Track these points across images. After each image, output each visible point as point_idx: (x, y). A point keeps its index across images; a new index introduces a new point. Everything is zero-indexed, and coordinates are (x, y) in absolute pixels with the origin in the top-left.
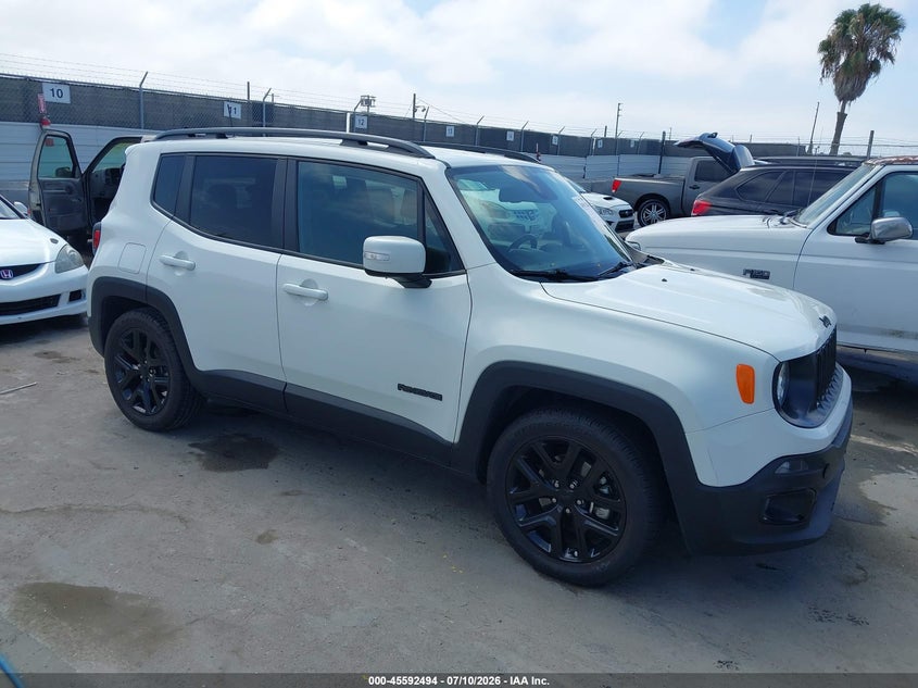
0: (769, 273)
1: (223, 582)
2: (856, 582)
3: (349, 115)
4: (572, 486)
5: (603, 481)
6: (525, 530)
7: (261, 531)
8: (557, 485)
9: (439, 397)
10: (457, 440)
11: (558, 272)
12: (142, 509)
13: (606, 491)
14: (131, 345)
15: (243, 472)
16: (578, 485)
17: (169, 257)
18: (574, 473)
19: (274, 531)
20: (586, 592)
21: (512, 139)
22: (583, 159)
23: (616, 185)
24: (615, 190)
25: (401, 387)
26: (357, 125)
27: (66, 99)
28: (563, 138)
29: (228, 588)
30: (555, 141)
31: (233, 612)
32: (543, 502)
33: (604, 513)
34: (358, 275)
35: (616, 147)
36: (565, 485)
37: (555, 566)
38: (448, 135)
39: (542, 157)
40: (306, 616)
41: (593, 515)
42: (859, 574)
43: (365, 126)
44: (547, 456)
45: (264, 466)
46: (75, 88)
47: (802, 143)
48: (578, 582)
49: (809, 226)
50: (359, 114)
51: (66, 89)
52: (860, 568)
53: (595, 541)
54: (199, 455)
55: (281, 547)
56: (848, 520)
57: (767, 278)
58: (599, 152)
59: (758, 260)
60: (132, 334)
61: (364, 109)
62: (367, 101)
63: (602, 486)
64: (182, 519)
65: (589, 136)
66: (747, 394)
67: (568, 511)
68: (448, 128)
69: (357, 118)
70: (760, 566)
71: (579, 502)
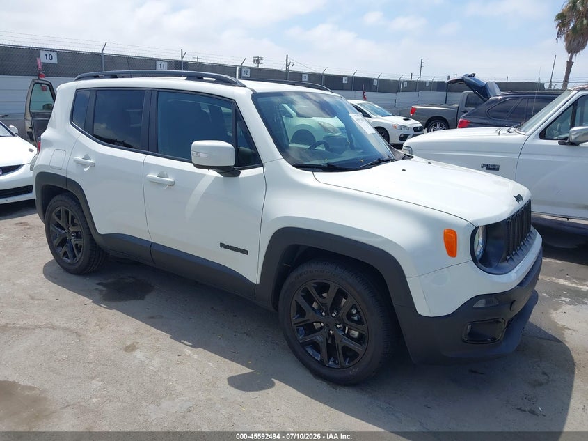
0: (499, 166)
1: (93, 379)
2: (540, 384)
3: (238, 68)
4: (333, 315)
5: (355, 311)
6: (304, 345)
7: (128, 343)
8: (324, 314)
9: (246, 252)
10: (258, 282)
11: (328, 165)
12: (54, 328)
13: (356, 318)
14: (59, 217)
15: (126, 302)
16: (338, 313)
17: (80, 158)
18: (335, 305)
19: (137, 343)
20: (343, 389)
21: (346, 82)
22: (394, 94)
23: (413, 111)
24: (413, 114)
25: (222, 245)
26: (244, 75)
27: (55, 61)
28: (381, 81)
29: (96, 384)
30: (375, 83)
31: (95, 400)
32: (317, 325)
33: (356, 334)
34: (188, 167)
35: (416, 86)
36: (328, 313)
37: (323, 371)
38: (303, 80)
39: (367, 94)
40: (144, 404)
41: (348, 335)
42: (543, 378)
43: (249, 75)
44: (316, 294)
45: (142, 298)
46: (61, 54)
47: (542, 81)
48: (338, 382)
49: (527, 134)
50: (244, 67)
51: (54, 54)
52: (544, 373)
53: (349, 354)
54: (101, 291)
55: (138, 354)
56: (541, 338)
57: (498, 169)
58: (405, 90)
59: (491, 158)
60: (60, 211)
61: (255, 66)
62: (258, 61)
63: (354, 315)
64: (78, 335)
65: (398, 79)
66: (452, 250)
67: (331, 332)
68: (303, 75)
69: (243, 70)
70: (472, 371)
71: (338, 326)
